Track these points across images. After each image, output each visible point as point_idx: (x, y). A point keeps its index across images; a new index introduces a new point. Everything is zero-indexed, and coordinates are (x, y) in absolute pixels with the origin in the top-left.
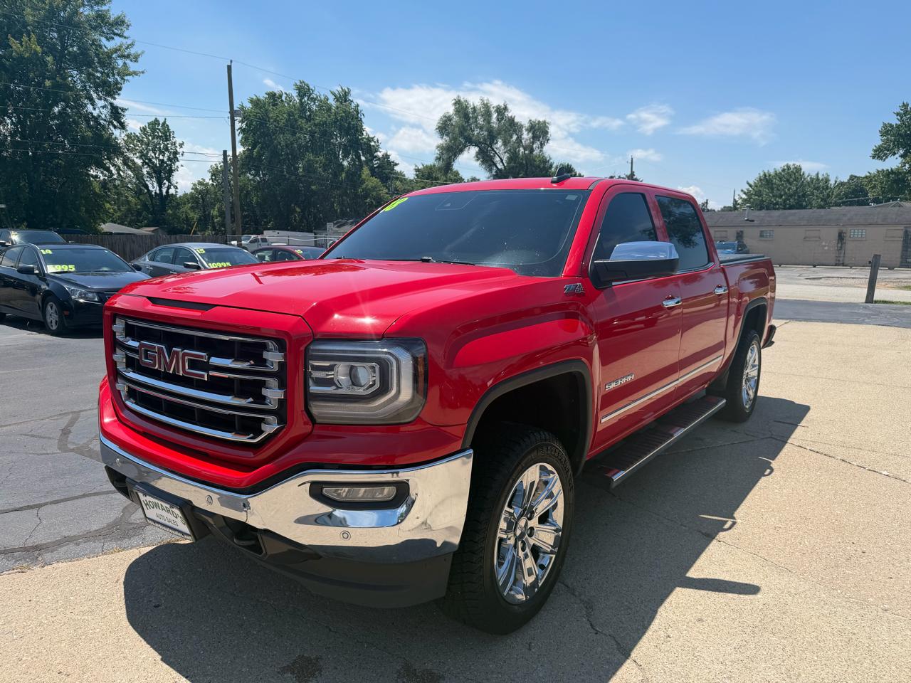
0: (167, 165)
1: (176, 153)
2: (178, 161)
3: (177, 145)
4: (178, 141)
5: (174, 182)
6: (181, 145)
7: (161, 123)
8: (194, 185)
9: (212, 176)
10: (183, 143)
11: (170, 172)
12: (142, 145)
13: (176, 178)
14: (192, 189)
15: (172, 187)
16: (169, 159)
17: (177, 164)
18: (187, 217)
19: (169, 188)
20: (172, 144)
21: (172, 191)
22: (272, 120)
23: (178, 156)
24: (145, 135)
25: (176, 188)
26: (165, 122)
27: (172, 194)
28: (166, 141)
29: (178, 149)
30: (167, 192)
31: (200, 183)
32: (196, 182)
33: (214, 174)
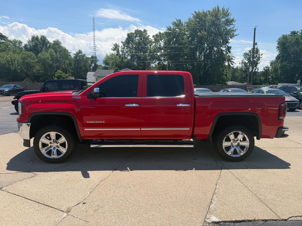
0: (256, 62)
1: (259, 57)
2: (260, 60)
3: (260, 55)
4: (261, 53)
5: (257, 68)
6: (262, 55)
7: (256, 48)
8: (264, 68)
9: (271, 64)
10: (262, 54)
11: (257, 64)
12: (248, 56)
13: (258, 66)
14: (263, 69)
15: (257, 69)
16: (257, 60)
17: (259, 61)
18: (260, 79)
19: (255, 69)
20: (258, 55)
21: (256, 70)
22: (289, 42)
23: (260, 59)
24: (250, 53)
25: (258, 69)
26: (257, 48)
27: (256, 71)
28: (257, 54)
29: (260, 56)
30: (255, 71)
31: (266, 67)
32: (265, 67)
33: (272, 64)
